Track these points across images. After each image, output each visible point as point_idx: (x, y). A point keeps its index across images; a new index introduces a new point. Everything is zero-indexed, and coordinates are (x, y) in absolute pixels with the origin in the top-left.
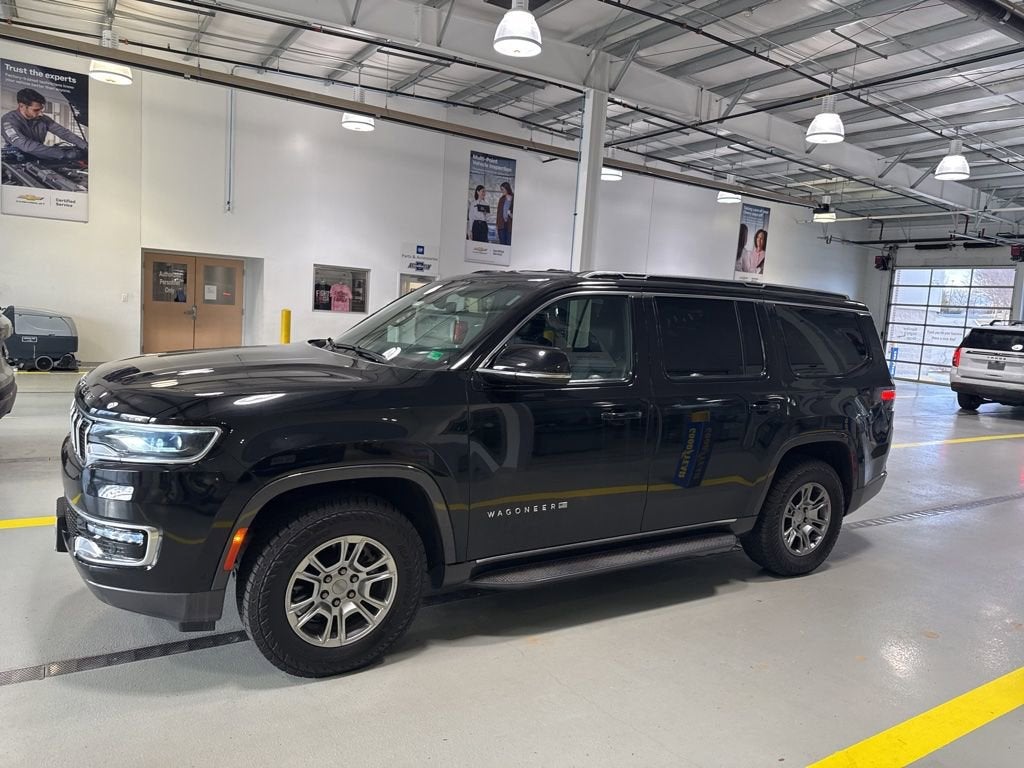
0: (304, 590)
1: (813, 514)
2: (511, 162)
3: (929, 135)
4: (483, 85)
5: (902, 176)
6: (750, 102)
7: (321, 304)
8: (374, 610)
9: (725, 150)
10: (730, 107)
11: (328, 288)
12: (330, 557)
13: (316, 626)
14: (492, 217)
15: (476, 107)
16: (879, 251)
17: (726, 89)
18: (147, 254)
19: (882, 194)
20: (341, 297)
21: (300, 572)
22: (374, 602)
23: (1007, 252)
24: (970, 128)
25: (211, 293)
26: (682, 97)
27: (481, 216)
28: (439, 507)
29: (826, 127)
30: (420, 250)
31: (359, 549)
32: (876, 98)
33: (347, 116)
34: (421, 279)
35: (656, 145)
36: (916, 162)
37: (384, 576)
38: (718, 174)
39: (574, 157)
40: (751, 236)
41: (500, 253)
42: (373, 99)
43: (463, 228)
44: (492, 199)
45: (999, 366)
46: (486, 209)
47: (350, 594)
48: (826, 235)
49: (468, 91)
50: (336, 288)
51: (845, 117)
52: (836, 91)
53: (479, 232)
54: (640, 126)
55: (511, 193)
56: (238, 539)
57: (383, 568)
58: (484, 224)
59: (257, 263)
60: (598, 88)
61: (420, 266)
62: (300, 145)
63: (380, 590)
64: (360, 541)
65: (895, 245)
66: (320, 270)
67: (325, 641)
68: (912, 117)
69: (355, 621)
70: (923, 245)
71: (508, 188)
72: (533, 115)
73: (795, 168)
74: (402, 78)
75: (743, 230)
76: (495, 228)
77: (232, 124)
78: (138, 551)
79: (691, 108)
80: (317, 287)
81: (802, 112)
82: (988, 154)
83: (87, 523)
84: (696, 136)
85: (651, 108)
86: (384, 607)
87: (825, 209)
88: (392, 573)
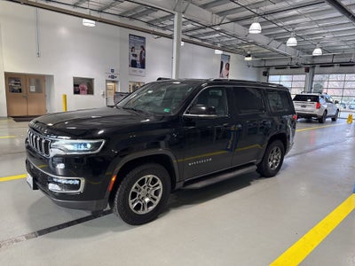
0: (134, 195)
1: (276, 157)
2: (144, 38)
3: (284, 31)
4: (134, 10)
5: (274, 45)
6: (228, 18)
7: (76, 92)
8: (155, 200)
9: (217, 35)
10: (222, 20)
11: (78, 86)
12: (142, 183)
13: (138, 207)
14: (138, 59)
15: (131, 18)
16: (263, 70)
17: (221, 14)
18: (6, 74)
19: (266, 50)
20: (83, 89)
21: (133, 189)
22: (156, 197)
23: (303, 69)
24: (297, 29)
25: (33, 89)
26: (206, 16)
27: (134, 58)
28: (175, 161)
29: (256, 28)
30: (113, 71)
31: (151, 180)
32: (269, 18)
33: (85, 20)
34: (113, 82)
35: (195, 33)
36: (279, 40)
37: (158, 188)
38: (214, 43)
39: (171, 37)
40: (225, 65)
41: (141, 72)
42: (94, 14)
43: (128, 63)
44: (138, 52)
45: (304, 106)
46: (135, 56)
47: (147, 195)
48: (249, 65)
49: (127, 12)
50: (81, 86)
51: (262, 24)
52: (258, 15)
53: (133, 64)
54: (189, 26)
55: (144, 49)
56: (113, 179)
57: (158, 185)
58: (135, 61)
59: (51, 77)
60: (179, 12)
61: (113, 77)
62: (63, 31)
63: (156, 193)
64: (151, 176)
65: (269, 67)
66: (75, 79)
67: (140, 212)
68: (280, 24)
69: (150, 204)
70: (278, 68)
71: (143, 48)
72: (152, 21)
73: (240, 41)
74: (103, 6)
75: (222, 63)
76: (138, 63)
77: (37, 23)
78: (77, 187)
79: (209, 20)
80: (75, 85)
81: (247, 22)
82: (301, 37)
83: (52, 178)
84: (209, 30)
85: (195, 19)
86: (158, 198)
87: (249, 56)
88: (161, 187)
